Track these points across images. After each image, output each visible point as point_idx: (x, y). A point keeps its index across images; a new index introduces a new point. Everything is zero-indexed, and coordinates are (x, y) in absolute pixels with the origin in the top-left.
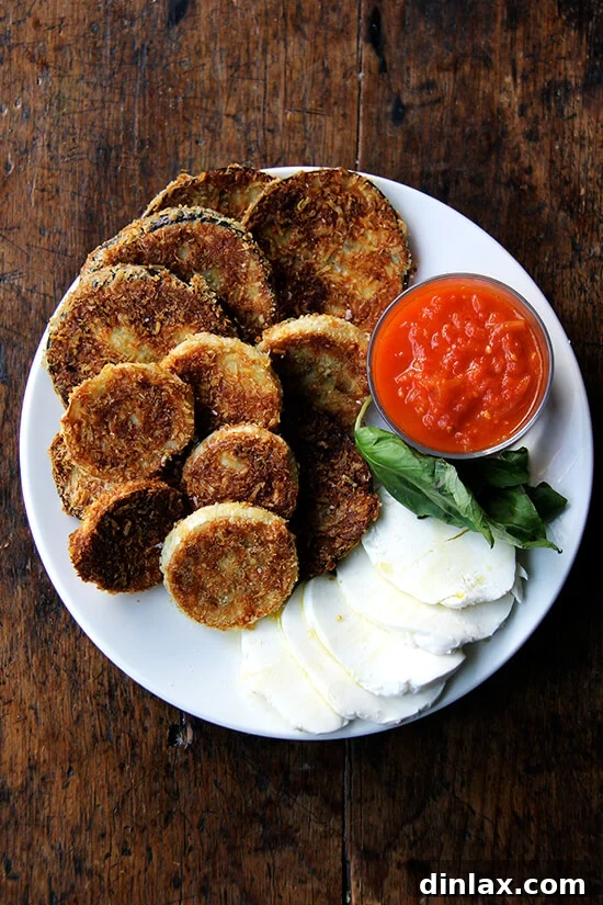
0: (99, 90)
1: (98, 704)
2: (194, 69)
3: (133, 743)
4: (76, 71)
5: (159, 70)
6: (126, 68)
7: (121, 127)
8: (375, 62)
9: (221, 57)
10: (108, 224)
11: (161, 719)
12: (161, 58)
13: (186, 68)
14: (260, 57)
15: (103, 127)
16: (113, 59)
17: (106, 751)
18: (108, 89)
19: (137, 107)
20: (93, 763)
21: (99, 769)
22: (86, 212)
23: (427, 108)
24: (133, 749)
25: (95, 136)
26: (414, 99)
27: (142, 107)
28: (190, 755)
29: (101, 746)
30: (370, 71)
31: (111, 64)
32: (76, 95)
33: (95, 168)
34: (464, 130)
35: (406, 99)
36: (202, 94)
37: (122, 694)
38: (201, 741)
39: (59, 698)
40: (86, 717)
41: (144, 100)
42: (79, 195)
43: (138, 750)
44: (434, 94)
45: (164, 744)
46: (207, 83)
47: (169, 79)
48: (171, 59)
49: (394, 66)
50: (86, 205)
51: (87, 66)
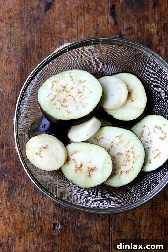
0: (23, 31)
1: (30, 217)
2: (54, 25)
3: (41, 229)
4: (16, 25)
5: (43, 25)
6: (32, 24)
7: (31, 42)
8: (113, 22)
9: (63, 21)
10: (28, 72)
11: (50, 222)
12: (43, 21)
13: (51, 24)
14: (76, 21)
15: (25, 42)
16: (27, 21)
17: (32, 231)
18: (26, 30)
19: (36, 36)
20: (28, 235)
21: (30, 236)
22: (20, 68)
23: (130, 35)
24: (41, 230)
25: (23, 45)
26: (125, 33)
27: (37, 36)
28: (60, 232)
29: (31, 230)
30: (111, 25)
31: (27, 23)
32: (16, 32)
33: (23, 54)
34: (140, 41)
35: (123, 33)
36: (57, 32)
37: (37, 214)
38: (63, 228)
39: (17, 215)
40: (26, 221)
41: (38, 34)
42: (18, 63)
43: (43, 231)
44: (132, 31)
45: (51, 229)
46: (58, 29)
47: (46, 28)
48: (47, 21)
49: (119, 23)
50: (21, 66)
51: (19, 23)
